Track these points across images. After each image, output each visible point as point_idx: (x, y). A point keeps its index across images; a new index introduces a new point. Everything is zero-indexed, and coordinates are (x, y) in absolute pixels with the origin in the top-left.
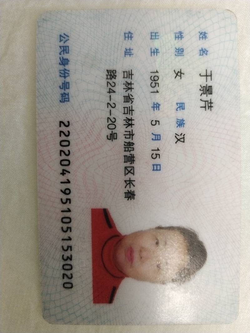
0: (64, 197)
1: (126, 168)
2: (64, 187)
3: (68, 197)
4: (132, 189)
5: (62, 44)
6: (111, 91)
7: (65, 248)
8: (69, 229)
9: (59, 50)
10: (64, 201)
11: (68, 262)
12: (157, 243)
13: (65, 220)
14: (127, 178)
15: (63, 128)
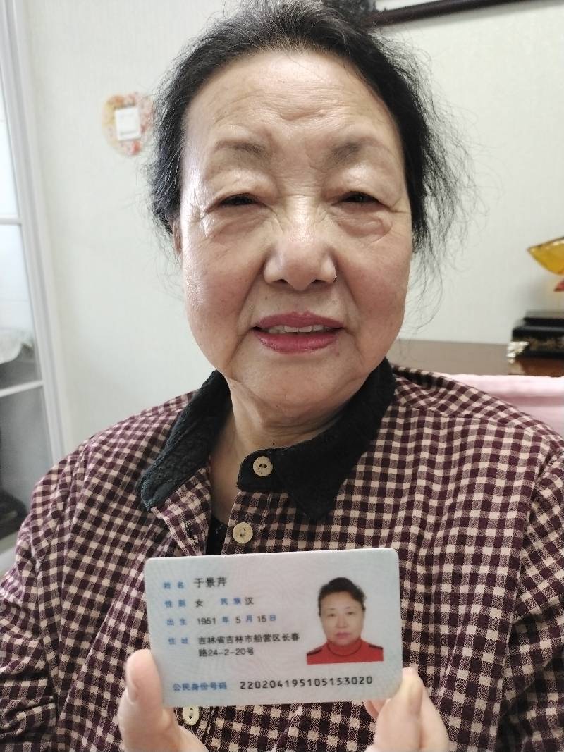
0: (299, 684)
1: (274, 640)
2: (291, 684)
3: (299, 681)
4: (290, 635)
5: (181, 689)
6: (216, 653)
7: (339, 682)
8: (324, 680)
9: (186, 691)
10: (302, 684)
11: (350, 680)
12: (333, 615)
13: (317, 684)
14: (282, 639)
15: (246, 686)
